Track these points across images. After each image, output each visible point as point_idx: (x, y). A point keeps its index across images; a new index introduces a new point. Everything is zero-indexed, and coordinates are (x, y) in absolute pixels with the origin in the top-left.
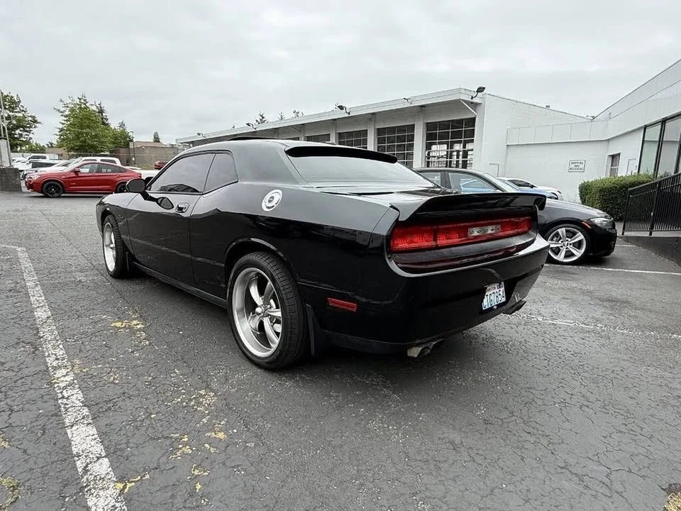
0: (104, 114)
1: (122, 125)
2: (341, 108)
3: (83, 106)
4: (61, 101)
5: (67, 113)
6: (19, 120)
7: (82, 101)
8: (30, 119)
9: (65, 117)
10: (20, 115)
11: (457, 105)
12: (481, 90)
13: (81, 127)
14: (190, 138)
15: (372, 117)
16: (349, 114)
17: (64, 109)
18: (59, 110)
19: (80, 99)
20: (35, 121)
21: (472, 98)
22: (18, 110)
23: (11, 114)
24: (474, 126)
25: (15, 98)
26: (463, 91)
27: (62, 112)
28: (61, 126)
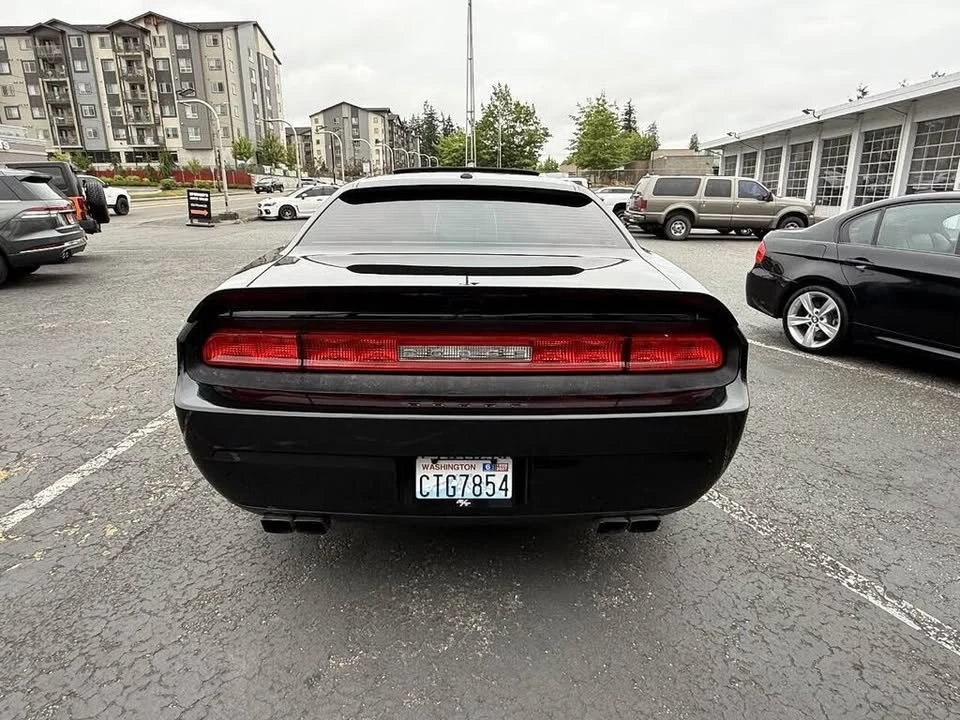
0: (632, 116)
1: (653, 127)
3: (601, 108)
4: (579, 105)
5: (582, 120)
6: (531, 136)
7: (601, 102)
8: (542, 131)
9: (580, 125)
10: (532, 128)
13: (596, 136)
14: (718, 140)
17: (580, 115)
18: (574, 118)
19: (598, 100)
20: (547, 135)
22: (532, 122)
23: (525, 128)
25: (530, 109)
27: (577, 119)
28: (575, 138)
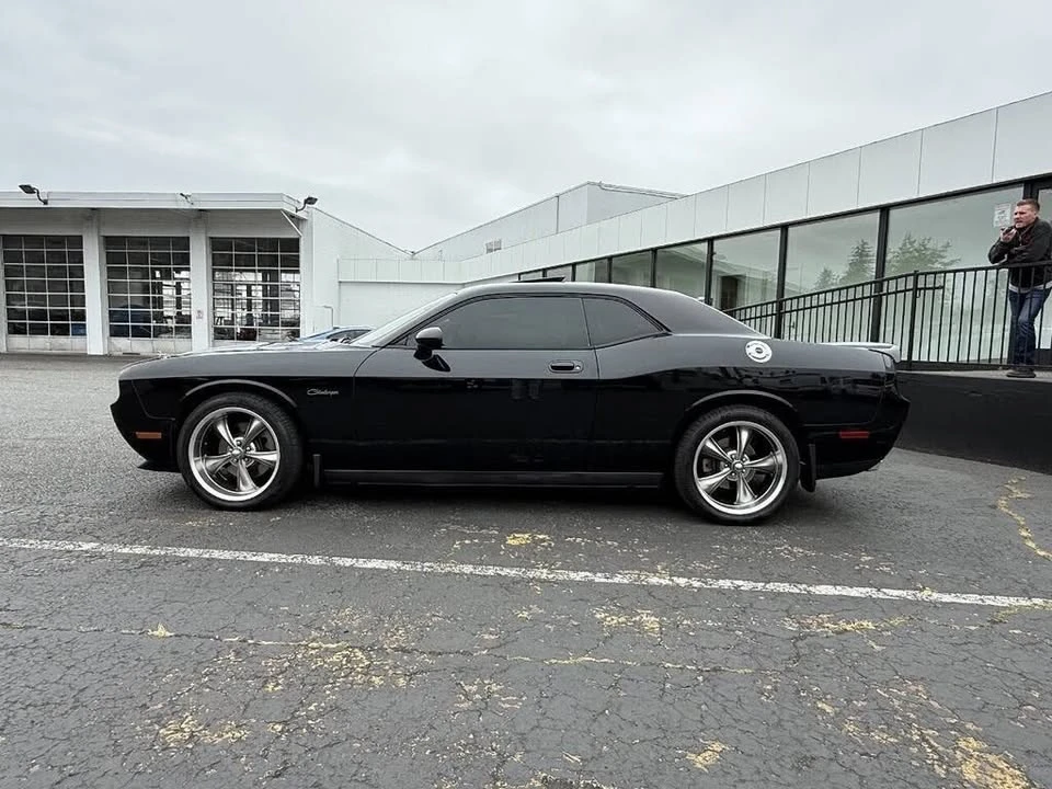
2: (28, 189)
11: (274, 216)
12: (310, 201)
15: (93, 216)
16: (45, 202)
21: (297, 210)
24: (298, 251)
26: (285, 199)
